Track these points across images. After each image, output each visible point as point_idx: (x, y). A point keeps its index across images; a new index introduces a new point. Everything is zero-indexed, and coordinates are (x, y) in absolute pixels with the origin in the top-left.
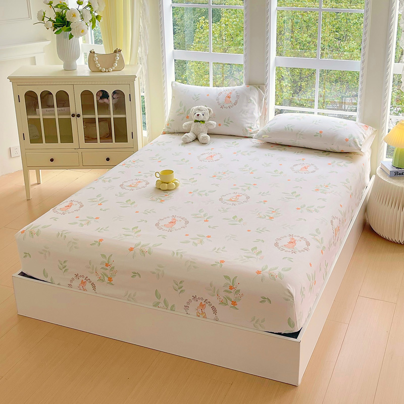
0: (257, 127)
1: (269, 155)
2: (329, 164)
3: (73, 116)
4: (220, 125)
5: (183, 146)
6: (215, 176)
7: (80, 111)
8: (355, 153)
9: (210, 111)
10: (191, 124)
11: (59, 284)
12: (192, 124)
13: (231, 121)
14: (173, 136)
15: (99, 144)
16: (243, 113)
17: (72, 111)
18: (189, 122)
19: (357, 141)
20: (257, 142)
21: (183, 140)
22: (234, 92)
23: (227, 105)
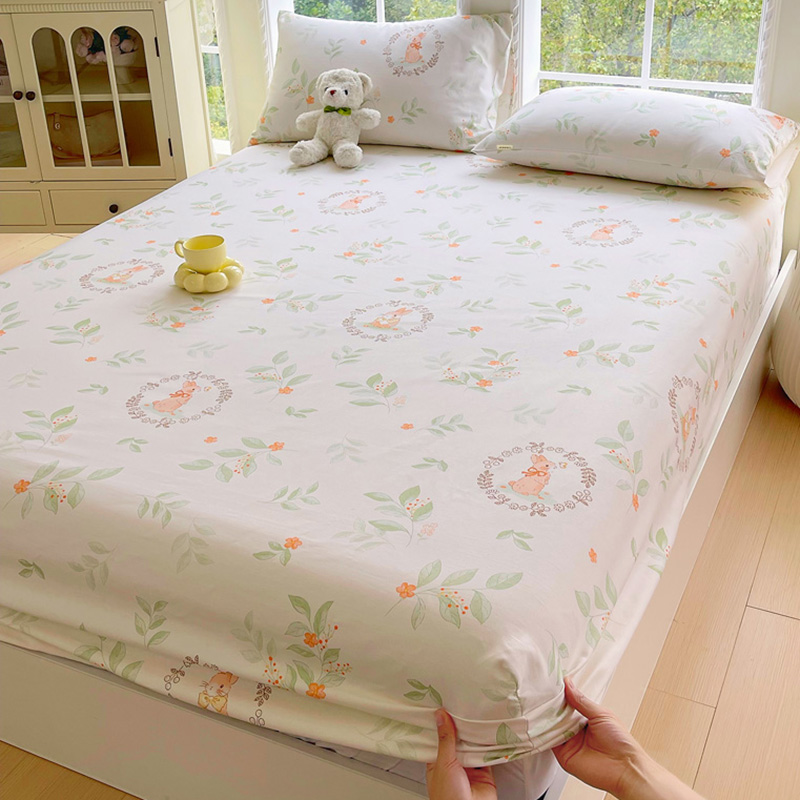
0: (488, 124)
1: (509, 197)
2: (674, 220)
3: (18, 95)
4: (391, 119)
5: (290, 175)
6: (350, 254)
8: (745, 191)
9: (365, 82)
10: (316, 119)
12: (318, 117)
13: (421, 110)
14: (275, 149)
15: (89, 170)
16: (452, 87)
17: (15, 86)
18: (312, 113)
19: (755, 156)
20: (484, 164)
21: (293, 160)
22: (429, 34)
23: (411, 68)
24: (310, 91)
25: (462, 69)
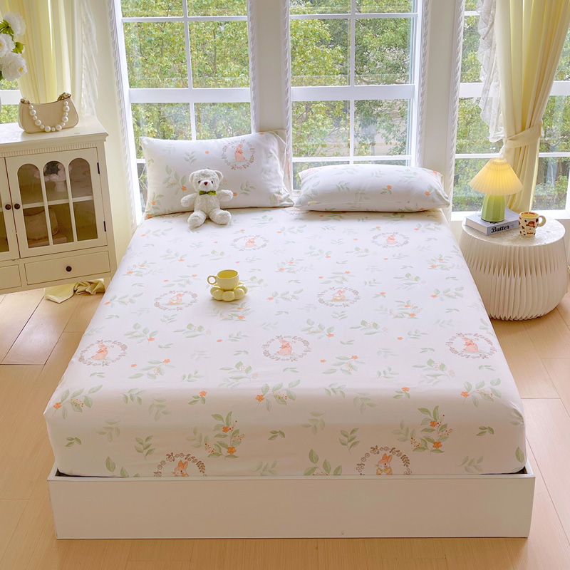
1: (328, 229)
2: (415, 229)
3: (8, 207)
6: (282, 269)
7: (17, 198)
8: (433, 210)
9: (219, 175)
10: (193, 199)
11: (136, 476)
12: (195, 198)
13: (251, 187)
15: (52, 247)
16: (265, 173)
17: (5, 201)
18: (189, 196)
20: (297, 212)
22: (245, 145)
23: (241, 164)
24: (183, 184)
25: (267, 162)
